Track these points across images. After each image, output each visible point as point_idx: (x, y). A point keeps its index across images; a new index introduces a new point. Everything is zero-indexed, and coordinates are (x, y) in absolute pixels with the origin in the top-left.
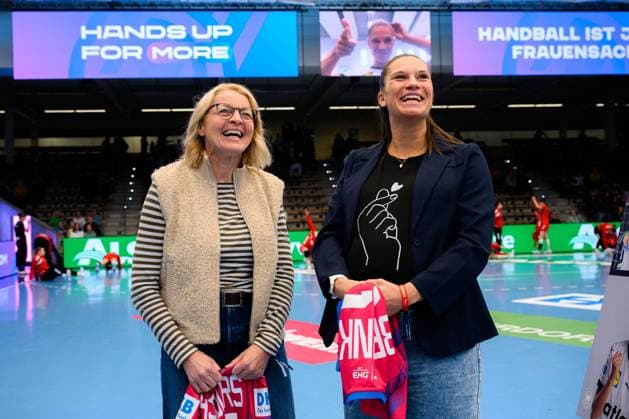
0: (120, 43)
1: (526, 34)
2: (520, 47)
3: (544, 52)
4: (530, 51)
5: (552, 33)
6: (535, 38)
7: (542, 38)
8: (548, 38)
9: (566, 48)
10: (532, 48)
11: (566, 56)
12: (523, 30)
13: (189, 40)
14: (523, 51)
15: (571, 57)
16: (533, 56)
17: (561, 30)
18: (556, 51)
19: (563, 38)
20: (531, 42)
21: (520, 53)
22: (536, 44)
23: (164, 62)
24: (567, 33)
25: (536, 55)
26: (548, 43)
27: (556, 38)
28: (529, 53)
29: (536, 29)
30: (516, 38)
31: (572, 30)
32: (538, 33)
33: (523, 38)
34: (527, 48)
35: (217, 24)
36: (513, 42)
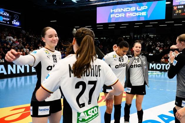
35: (144, 6)
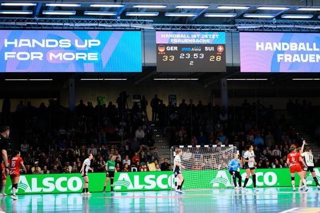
0: (29, 50)
1: (286, 47)
2: (282, 55)
3: (297, 58)
4: (288, 57)
5: (302, 46)
6: (292, 49)
7: (296, 49)
8: (299, 50)
9: (311, 55)
10: (290, 56)
11: (310, 61)
12: (284, 44)
13: (73, 49)
14: (284, 57)
15: (314, 61)
16: (290, 61)
17: (308, 44)
18: (304, 58)
19: (309, 49)
20: (289, 52)
21: (282, 58)
22: (292, 53)
23: (57, 62)
24: (311, 46)
25: (292, 60)
26: (299, 53)
27: (305, 50)
28: (288, 58)
29: (291, 44)
30: (279, 49)
31: (314, 44)
32: (293, 46)
33: (284, 49)
34: (286, 55)
36: (277, 52)
